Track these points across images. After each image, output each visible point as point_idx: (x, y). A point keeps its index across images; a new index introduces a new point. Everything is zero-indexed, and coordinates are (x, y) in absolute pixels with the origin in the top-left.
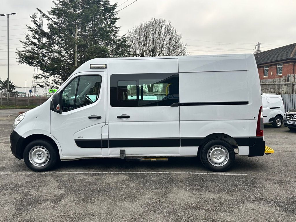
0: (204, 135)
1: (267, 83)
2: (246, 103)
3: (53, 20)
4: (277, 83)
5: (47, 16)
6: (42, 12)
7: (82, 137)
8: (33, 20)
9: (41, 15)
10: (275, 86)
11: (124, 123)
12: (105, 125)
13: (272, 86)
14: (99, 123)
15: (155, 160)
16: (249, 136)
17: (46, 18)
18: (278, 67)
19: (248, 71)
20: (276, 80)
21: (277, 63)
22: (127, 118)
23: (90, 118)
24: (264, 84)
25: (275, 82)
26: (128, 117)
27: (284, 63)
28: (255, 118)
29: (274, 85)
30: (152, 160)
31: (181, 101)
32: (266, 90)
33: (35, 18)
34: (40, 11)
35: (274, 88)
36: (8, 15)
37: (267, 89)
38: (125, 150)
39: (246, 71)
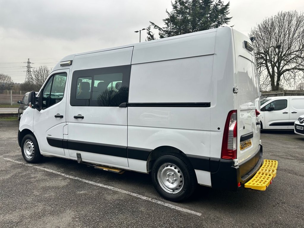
0: (152, 147)
2: (208, 105)
3: (163, 29)
5: (158, 27)
6: (154, 24)
7: (51, 135)
8: (148, 31)
9: (154, 26)
11: (79, 124)
12: (66, 125)
14: (61, 123)
15: (107, 170)
16: (209, 157)
17: (157, 29)
19: (216, 54)
22: (81, 119)
23: (56, 117)
26: (83, 118)
28: (219, 129)
30: (104, 169)
31: (130, 101)
33: (150, 29)
34: (153, 24)
36: (140, 31)
38: (80, 154)
39: (213, 55)
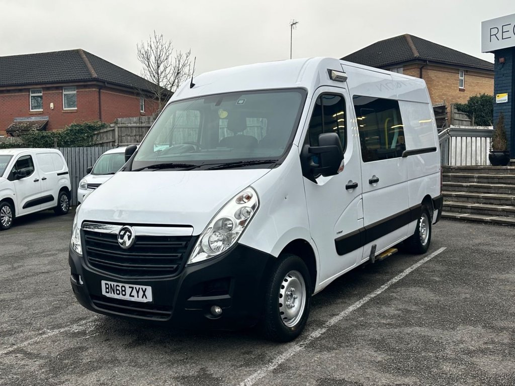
1: (129, 125)
4: (144, 124)
10: (142, 130)
13: (137, 129)
14: (355, 198)
18: (64, 93)
20: (143, 119)
21: (62, 85)
24: (124, 125)
25: (142, 123)
27: (78, 87)
29: (140, 129)
32: (129, 138)
35: (141, 134)
37: (129, 135)
